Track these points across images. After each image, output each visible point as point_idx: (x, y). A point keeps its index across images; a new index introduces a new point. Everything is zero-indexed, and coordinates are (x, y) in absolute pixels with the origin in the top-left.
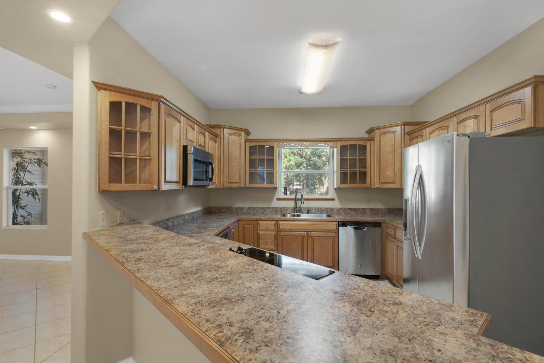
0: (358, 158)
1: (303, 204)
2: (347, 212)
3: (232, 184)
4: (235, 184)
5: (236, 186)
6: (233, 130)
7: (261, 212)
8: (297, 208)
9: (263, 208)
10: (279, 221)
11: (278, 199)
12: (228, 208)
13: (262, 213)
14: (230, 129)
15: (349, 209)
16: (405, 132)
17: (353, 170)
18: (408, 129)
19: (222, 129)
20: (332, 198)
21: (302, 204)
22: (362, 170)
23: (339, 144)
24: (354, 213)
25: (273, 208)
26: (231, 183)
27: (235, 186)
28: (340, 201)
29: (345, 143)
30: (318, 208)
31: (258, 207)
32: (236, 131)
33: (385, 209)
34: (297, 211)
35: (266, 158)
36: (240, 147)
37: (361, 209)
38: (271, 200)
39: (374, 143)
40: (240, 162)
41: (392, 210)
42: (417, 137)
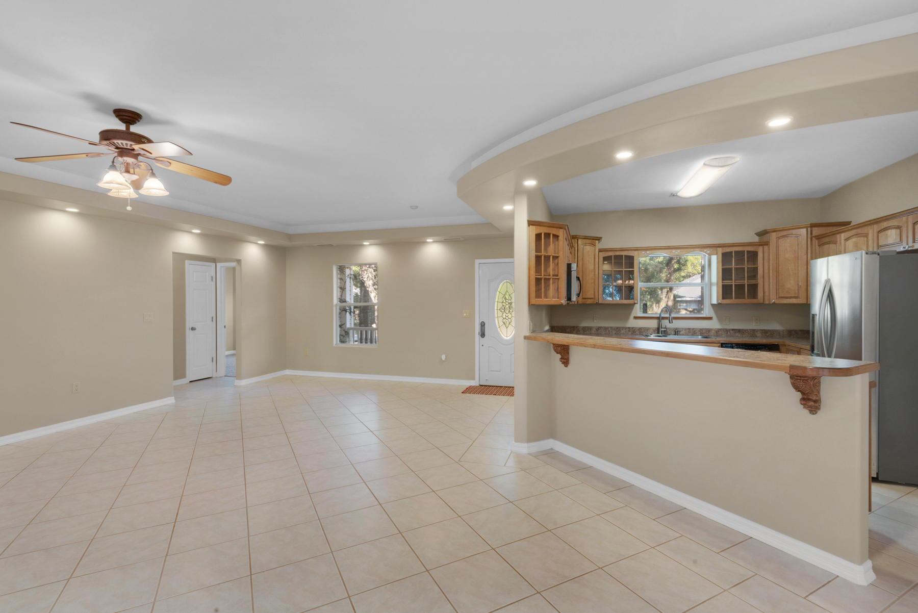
0: (746, 268)
1: (672, 322)
2: (729, 333)
3: (587, 300)
4: (589, 300)
5: (591, 303)
6: (588, 240)
7: (614, 333)
8: (661, 328)
9: (617, 328)
11: (636, 318)
12: (574, 327)
13: (615, 333)
14: (584, 238)
15: (733, 330)
16: (813, 235)
17: (739, 282)
18: (817, 232)
19: (576, 240)
20: (708, 316)
21: (670, 323)
22: (752, 282)
23: (720, 251)
24: (739, 335)
25: (629, 328)
26: (585, 298)
27: (589, 302)
28: (720, 320)
29: (728, 250)
30: (689, 329)
31: (610, 327)
32: (590, 241)
33: (784, 330)
34: (661, 331)
35: (624, 269)
36: (595, 258)
37: (749, 331)
38: (627, 318)
39: (769, 249)
40: (595, 275)
41: (793, 333)
42: (829, 243)
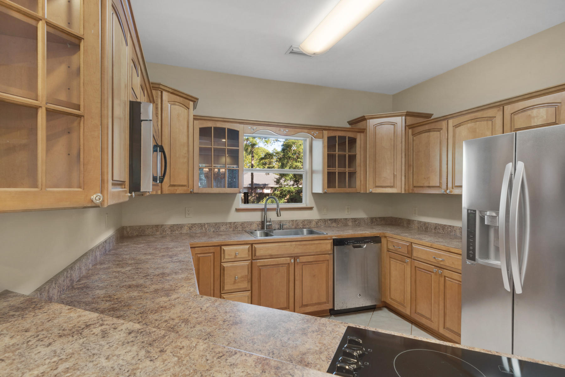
0: (347, 155)
1: (280, 216)
2: (327, 224)
3: (176, 188)
4: (180, 188)
5: (182, 192)
6: (178, 97)
7: (212, 230)
8: (267, 222)
9: (216, 224)
10: (254, 245)
11: (238, 210)
12: (157, 226)
13: (214, 231)
14: (172, 93)
15: (330, 220)
16: (407, 124)
17: (342, 170)
18: (411, 120)
19: (159, 93)
20: (309, 206)
21: (278, 216)
22: (352, 170)
23: (326, 134)
24: (335, 225)
25: (230, 223)
26: (174, 186)
27: (180, 190)
28: (319, 210)
29: (333, 134)
30: (293, 221)
31: (207, 223)
32: (182, 99)
33: (368, 218)
34: (266, 226)
35: (227, 147)
36: (188, 127)
37: (343, 220)
38: (227, 211)
39: (366, 136)
40: (188, 151)
41: (374, 220)
42: (429, 131)
